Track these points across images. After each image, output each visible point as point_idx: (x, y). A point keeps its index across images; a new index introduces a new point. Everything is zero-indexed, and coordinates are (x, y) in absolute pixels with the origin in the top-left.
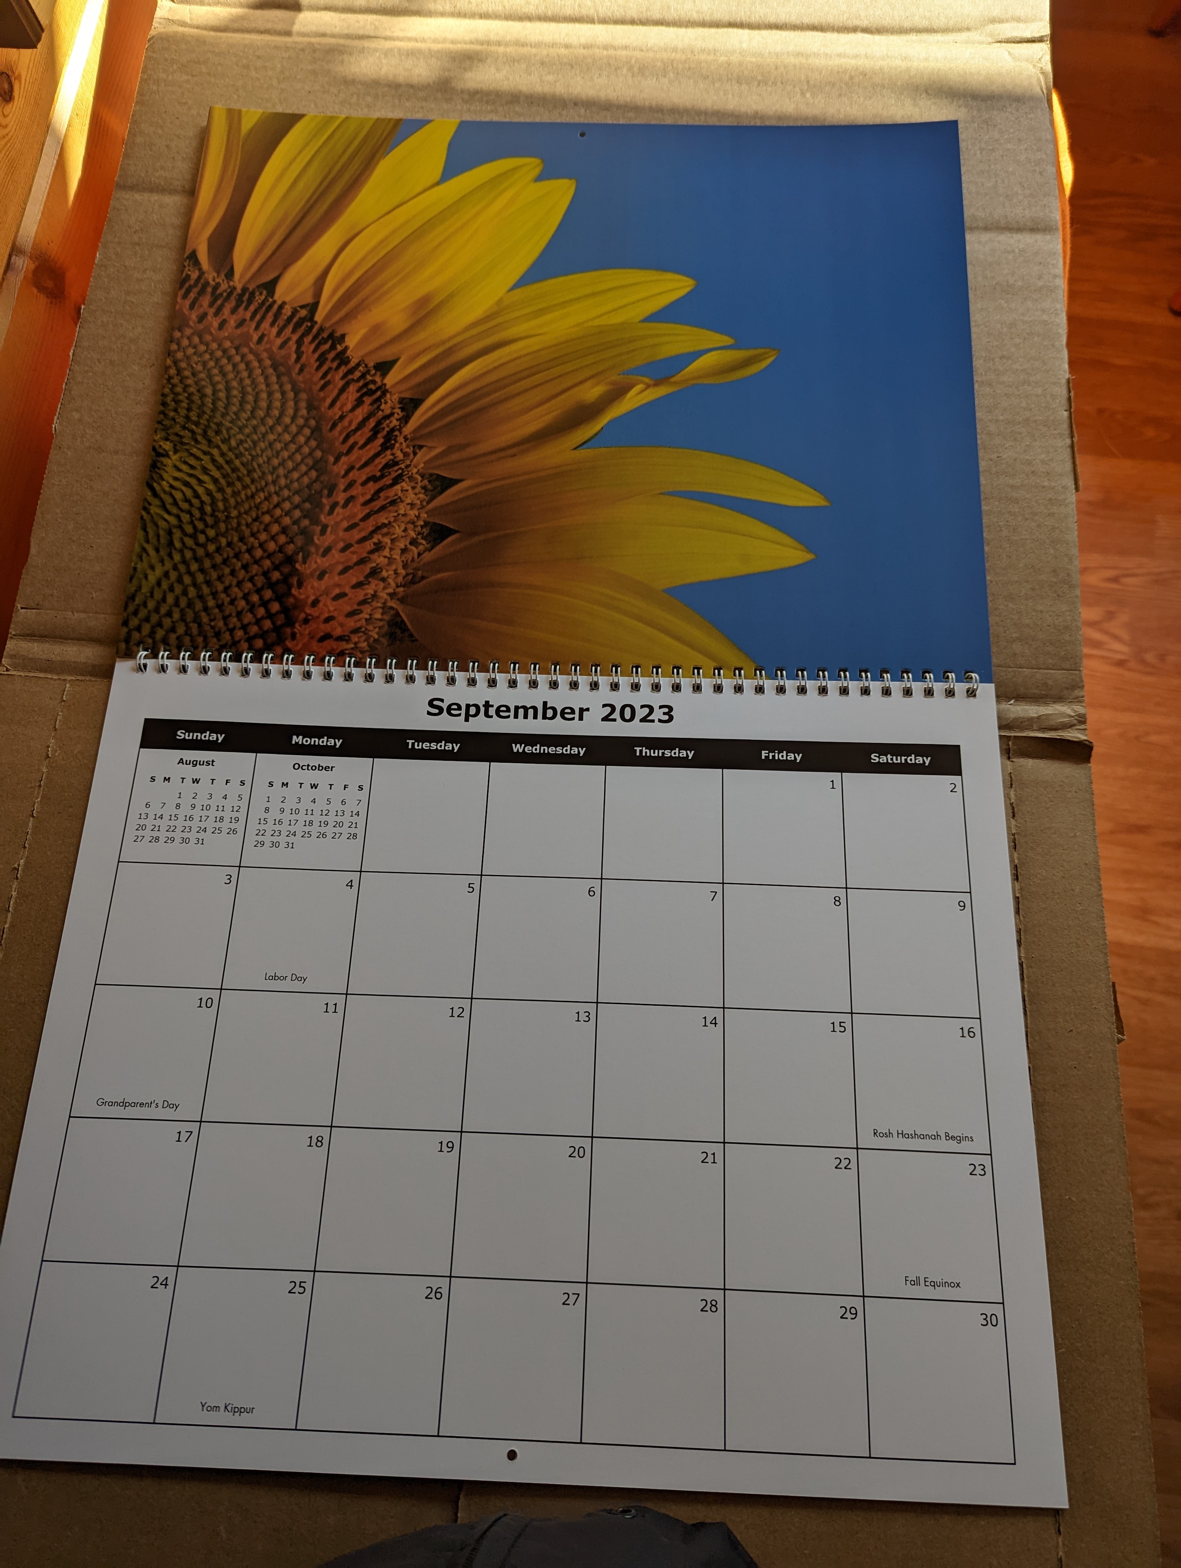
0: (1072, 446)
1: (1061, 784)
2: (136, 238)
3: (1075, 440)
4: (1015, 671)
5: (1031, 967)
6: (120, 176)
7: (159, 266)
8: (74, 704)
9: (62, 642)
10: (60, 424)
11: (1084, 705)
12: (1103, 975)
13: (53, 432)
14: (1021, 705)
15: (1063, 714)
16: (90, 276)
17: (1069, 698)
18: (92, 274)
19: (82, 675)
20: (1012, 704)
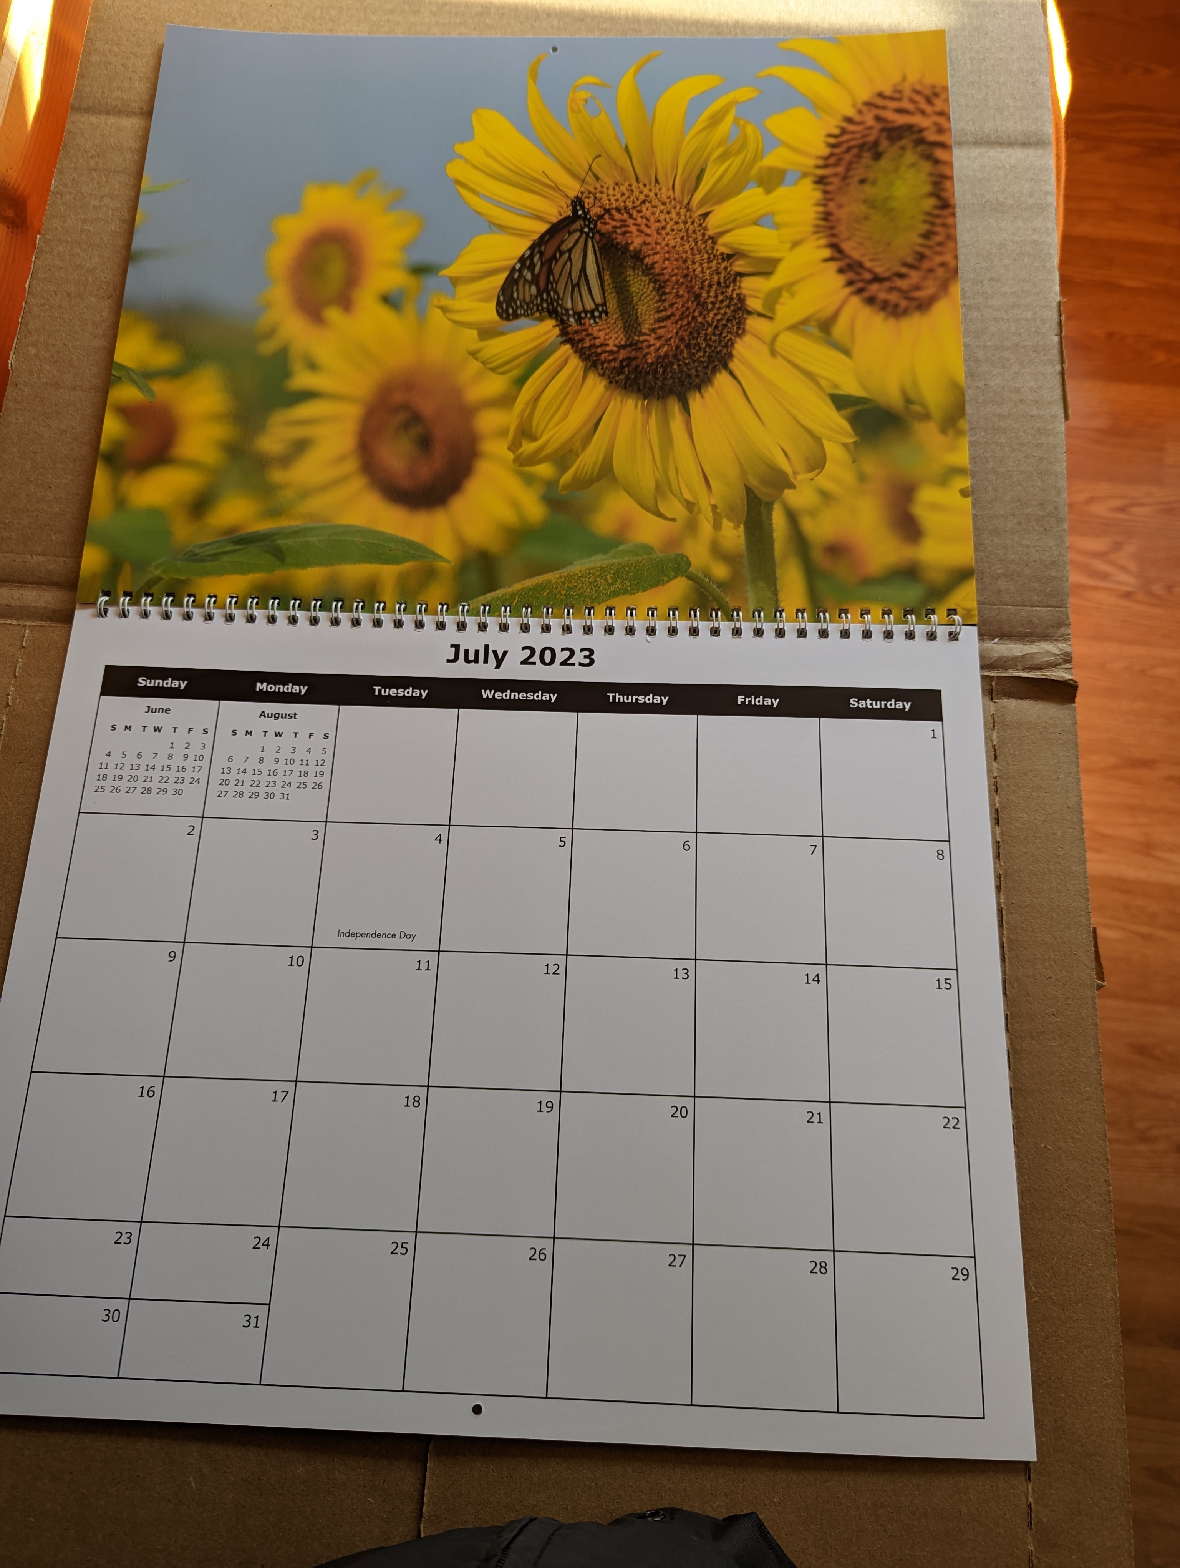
0: (1062, 373)
1: (1044, 725)
2: (92, 164)
3: (1066, 366)
4: (999, 608)
5: (1011, 913)
6: (75, 98)
7: (116, 193)
8: (34, 650)
9: (21, 587)
10: (17, 360)
11: (1069, 643)
12: (1084, 921)
13: (10, 368)
14: (1005, 644)
15: (1048, 653)
16: (46, 204)
17: (1054, 637)
18: (48, 202)
19: (42, 620)
20: (995, 643)
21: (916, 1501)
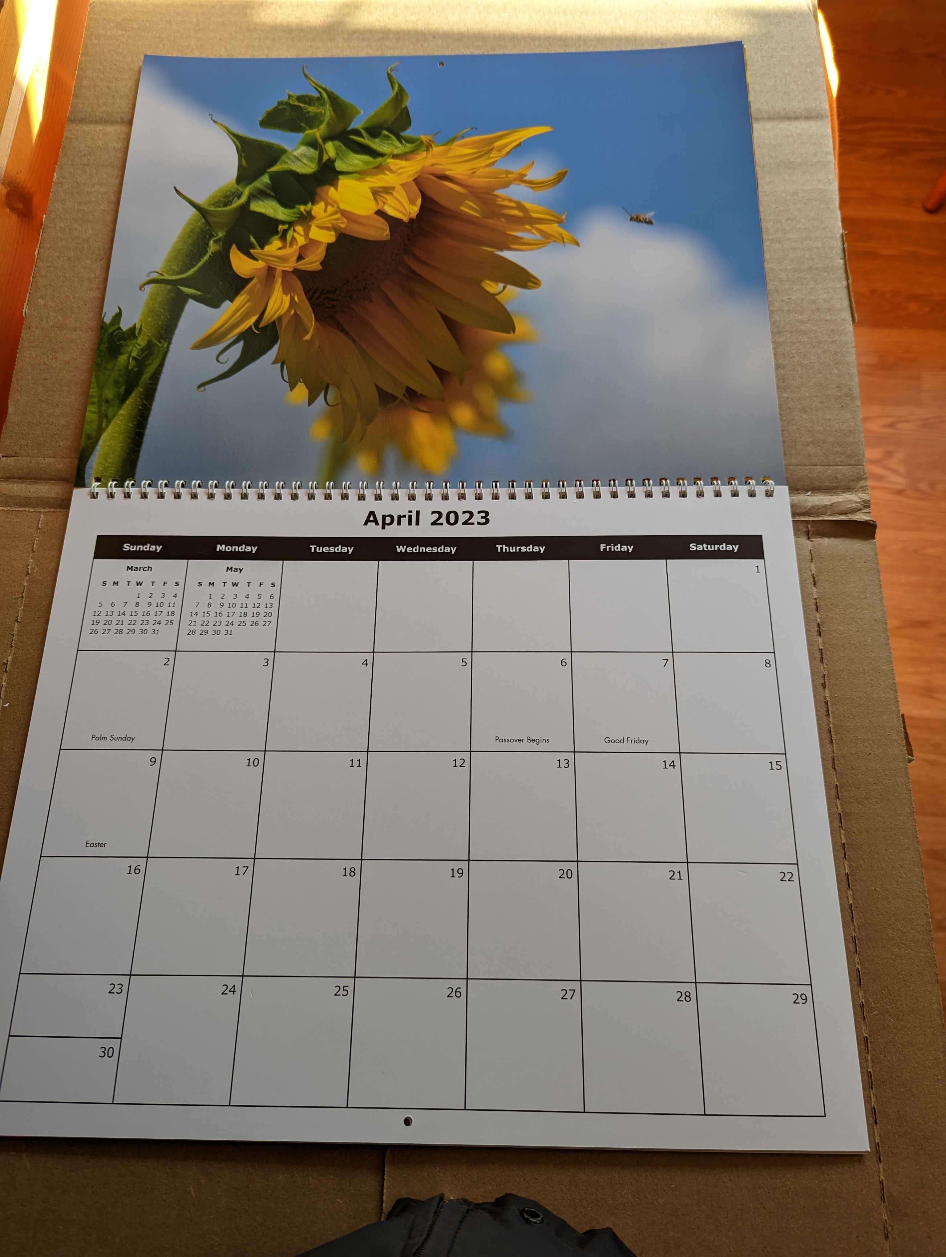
0: (848, 287)
1: (852, 557)
2: (85, 160)
3: (850, 281)
4: (810, 468)
5: (835, 704)
6: (71, 112)
7: (105, 181)
8: (45, 531)
9: (36, 482)
10: (29, 309)
11: (867, 493)
12: (894, 708)
13: (24, 316)
14: (817, 496)
15: (851, 501)
16: (50, 191)
17: (855, 488)
18: (51, 190)
19: (53, 507)
20: (809, 495)
21: (788, 1182)
